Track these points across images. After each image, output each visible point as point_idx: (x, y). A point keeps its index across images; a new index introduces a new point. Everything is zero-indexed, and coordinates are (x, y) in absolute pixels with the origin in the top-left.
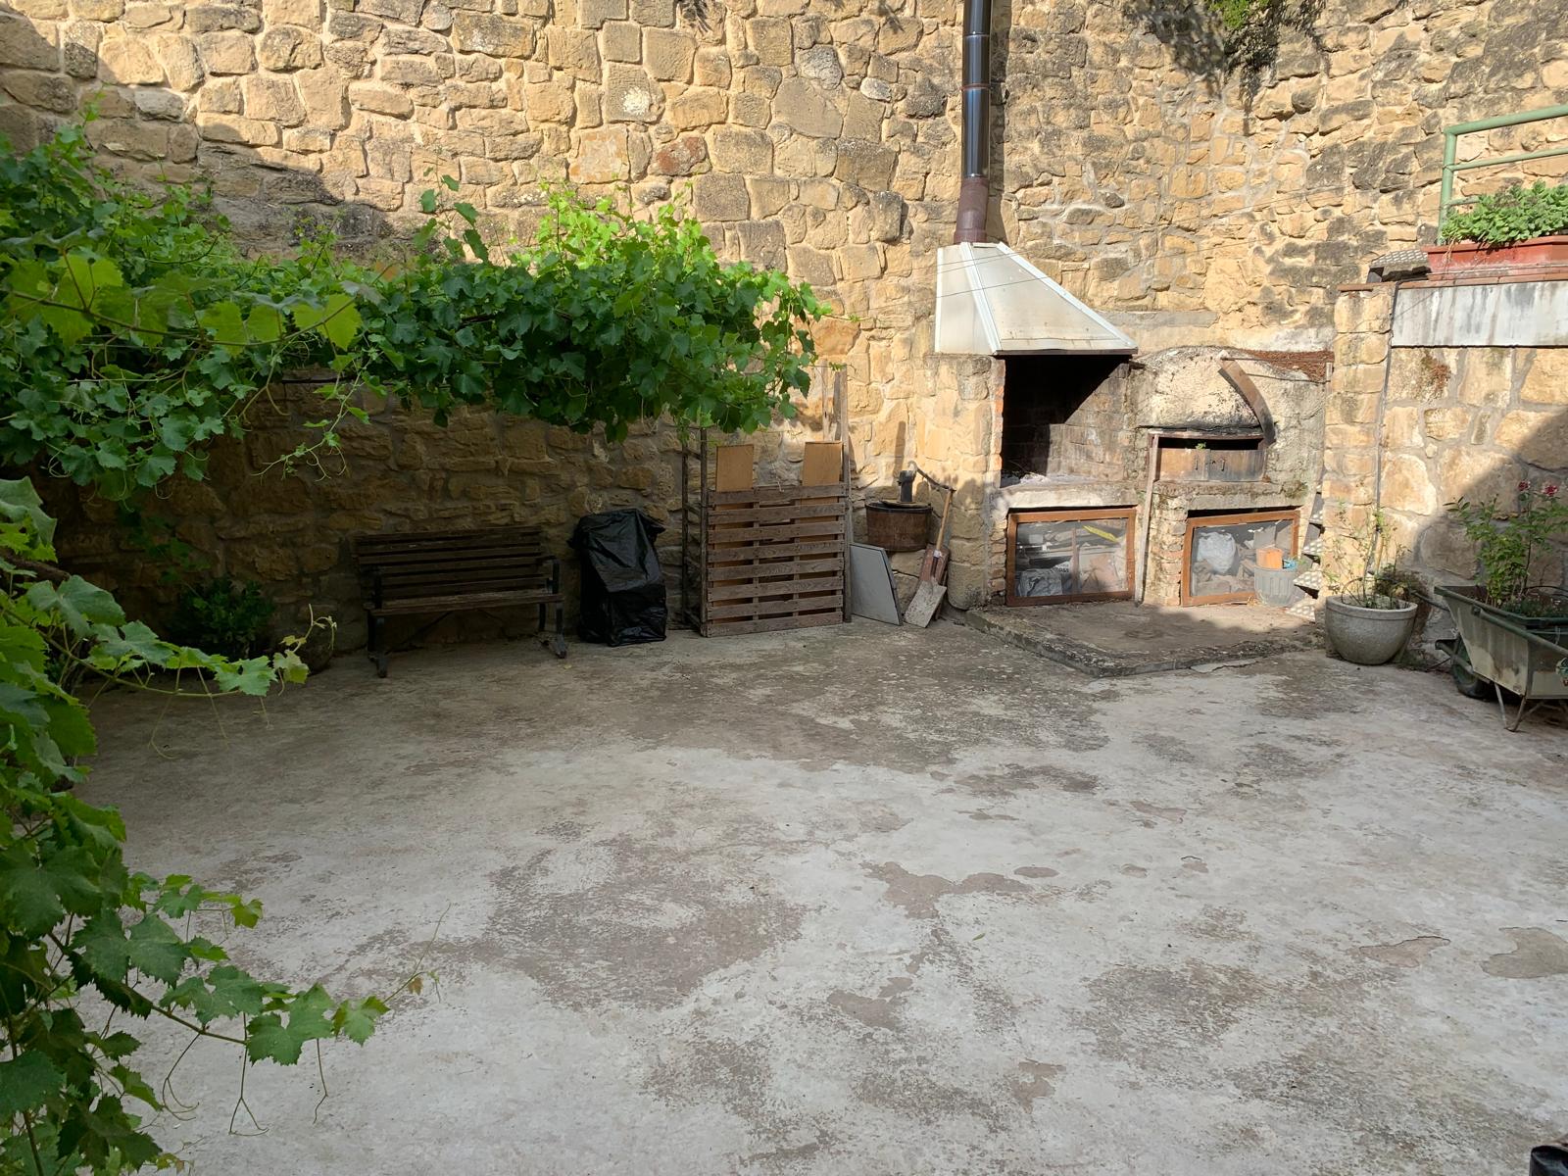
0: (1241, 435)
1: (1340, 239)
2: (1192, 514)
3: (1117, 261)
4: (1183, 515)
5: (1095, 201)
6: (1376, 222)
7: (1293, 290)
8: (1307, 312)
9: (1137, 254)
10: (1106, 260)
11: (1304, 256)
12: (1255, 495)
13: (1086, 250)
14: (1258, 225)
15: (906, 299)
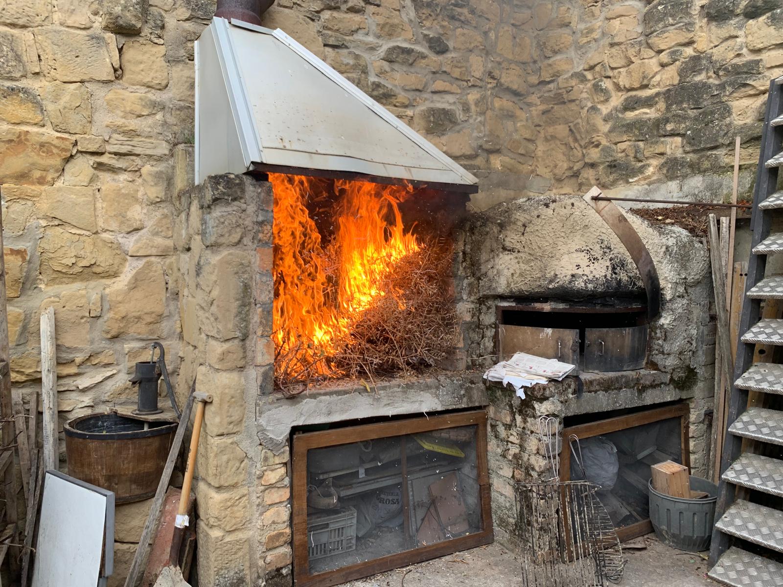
0: (620, 307)
1: (698, 79)
2: (569, 422)
3: (445, 112)
4: (557, 427)
5: (417, 42)
6: (744, 51)
7: (641, 144)
8: (663, 165)
9: (466, 109)
10: (432, 110)
11: (650, 106)
12: (643, 390)
13: (411, 95)
14: (589, 85)
15: (159, 116)
